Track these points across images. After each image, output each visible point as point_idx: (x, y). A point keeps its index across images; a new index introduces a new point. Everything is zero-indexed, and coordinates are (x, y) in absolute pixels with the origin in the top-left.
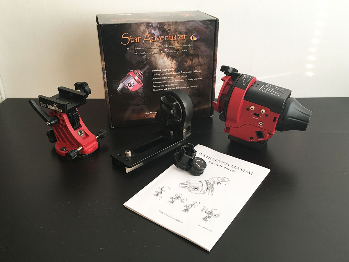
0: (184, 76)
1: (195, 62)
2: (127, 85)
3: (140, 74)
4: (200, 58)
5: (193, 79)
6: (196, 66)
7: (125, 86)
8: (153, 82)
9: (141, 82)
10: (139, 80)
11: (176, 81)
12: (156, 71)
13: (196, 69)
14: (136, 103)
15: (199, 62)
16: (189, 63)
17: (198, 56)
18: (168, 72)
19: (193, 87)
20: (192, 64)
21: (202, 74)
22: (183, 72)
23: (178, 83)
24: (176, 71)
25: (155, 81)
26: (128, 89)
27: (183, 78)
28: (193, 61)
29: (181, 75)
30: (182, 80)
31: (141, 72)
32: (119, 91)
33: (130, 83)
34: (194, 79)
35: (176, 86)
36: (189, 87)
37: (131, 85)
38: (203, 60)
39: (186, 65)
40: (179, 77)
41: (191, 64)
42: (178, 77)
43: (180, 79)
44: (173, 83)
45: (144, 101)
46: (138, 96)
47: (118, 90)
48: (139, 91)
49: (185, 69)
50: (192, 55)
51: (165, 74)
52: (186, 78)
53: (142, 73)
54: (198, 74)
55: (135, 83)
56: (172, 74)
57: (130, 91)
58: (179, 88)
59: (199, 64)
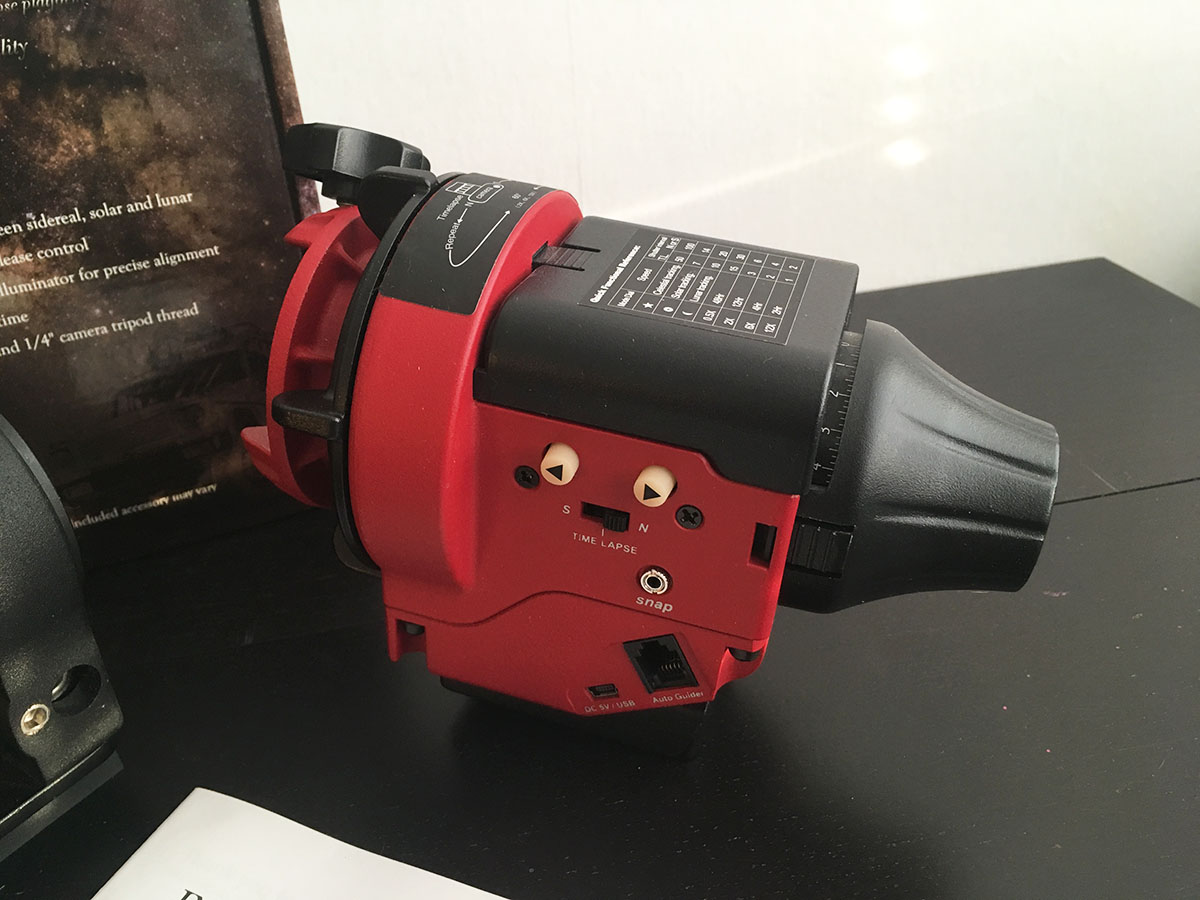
0: (68, 250)
1: (123, 131)
4: (157, 98)
5: (145, 265)
6: (144, 162)
11: (3, 291)
13: (151, 185)
15: (159, 129)
16: (74, 142)
17: (138, 82)
19: (163, 316)
20: (103, 150)
21: (211, 221)
22: (48, 222)
23: (27, 305)
27: (57, 265)
28: (108, 126)
29: (33, 241)
30: (54, 282)
34: (158, 263)
35: (18, 331)
36: (131, 325)
38: (189, 107)
39: (57, 160)
40: (22, 258)
41: (90, 148)
42: (15, 260)
43: (37, 276)
49: (55, 192)
50: (79, 78)
52: (88, 260)
54: (177, 225)
58: (46, 341)
59: (162, 147)
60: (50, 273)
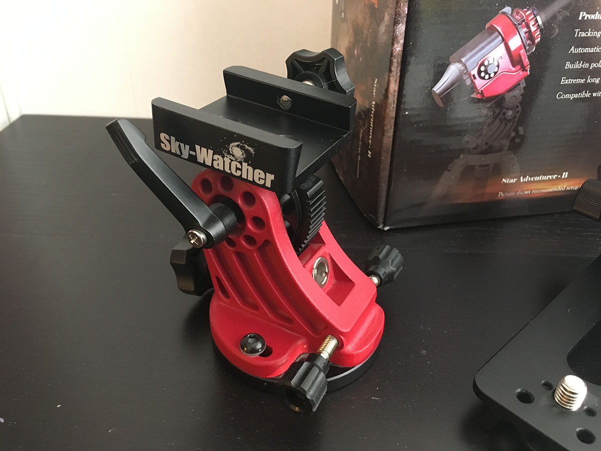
2: (475, 72)
3: (533, 29)
7: (465, 77)
8: (568, 65)
9: (526, 61)
10: (522, 51)
12: (593, 17)
14: (487, 143)
25: (574, 59)
26: (473, 88)
31: (538, 18)
32: (440, 94)
33: (486, 63)
37: (486, 72)
45: (513, 134)
46: (501, 116)
47: (435, 88)
48: (509, 96)
53: (540, 22)
55: (506, 62)
57: (479, 96)
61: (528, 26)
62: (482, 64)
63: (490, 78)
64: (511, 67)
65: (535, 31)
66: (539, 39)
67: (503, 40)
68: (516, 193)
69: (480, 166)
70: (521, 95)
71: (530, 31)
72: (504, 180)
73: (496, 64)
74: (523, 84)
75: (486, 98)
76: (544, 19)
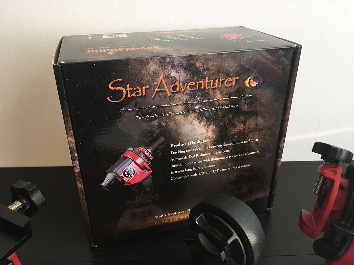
0: (229, 151)
1: (250, 125)
2: (122, 175)
3: (147, 154)
4: (259, 118)
5: (243, 155)
6: (251, 132)
7: (117, 178)
8: (172, 166)
9: (149, 167)
10: (145, 164)
11: (213, 159)
12: (178, 145)
13: (251, 137)
14: (140, 203)
15: (257, 125)
16: (240, 127)
17: (257, 114)
18: (199, 146)
19: (243, 166)
20: (244, 129)
21: (260, 145)
22: (227, 145)
23: (216, 163)
24: (215, 143)
25: (174, 163)
26: (124, 182)
27: (226, 154)
28: (247, 124)
29: (223, 149)
30: (224, 158)
31: (148, 150)
32: (106, 186)
33: (127, 171)
34: (246, 154)
35: (213, 168)
36: (235, 168)
37: (128, 174)
38: (265, 120)
39: (234, 131)
40: (220, 152)
41: (242, 128)
42: (218, 153)
43: (221, 156)
44: (208, 164)
45: (153, 197)
46: (143, 191)
47: (103, 184)
48: (144, 182)
49: (232, 138)
50: (245, 113)
51: (194, 150)
52: (232, 153)
53: (150, 151)
54: (253, 146)
55: (137, 169)
56: (207, 148)
57: (128, 184)
58: (217, 171)
59: (257, 129)
60: (224, 156)
61: (144, 153)
62: (125, 171)
63: (131, 176)
64: (141, 171)
65: (149, 155)
66: (152, 158)
67: (133, 161)
68: (164, 221)
69: (140, 213)
70: (151, 181)
71: (146, 155)
72: (155, 217)
73: (132, 170)
74: (151, 177)
75: (132, 184)
76: (152, 150)
